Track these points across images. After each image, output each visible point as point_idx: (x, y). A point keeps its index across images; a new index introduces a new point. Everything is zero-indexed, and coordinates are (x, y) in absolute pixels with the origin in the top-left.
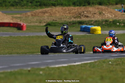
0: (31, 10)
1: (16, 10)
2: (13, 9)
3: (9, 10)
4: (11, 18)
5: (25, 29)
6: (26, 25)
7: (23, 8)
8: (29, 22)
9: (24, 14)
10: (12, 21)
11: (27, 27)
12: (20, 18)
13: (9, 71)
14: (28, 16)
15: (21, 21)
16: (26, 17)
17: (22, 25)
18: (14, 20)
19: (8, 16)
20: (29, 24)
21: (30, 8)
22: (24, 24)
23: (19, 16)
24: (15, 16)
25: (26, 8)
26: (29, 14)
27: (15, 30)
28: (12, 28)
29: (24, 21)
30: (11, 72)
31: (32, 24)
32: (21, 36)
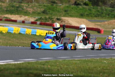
0: (107, 20)
1: (98, 20)
2: (96, 19)
3: (93, 19)
4: (94, 25)
5: (102, 33)
6: (104, 30)
7: (102, 19)
8: (106, 28)
9: (103, 22)
10: (94, 27)
11: (104, 31)
12: (100, 25)
13: (84, 59)
14: (106, 24)
15: (100, 27)
16: (104, 25)
17: (101, 29)
18: (96, 26)
19: (92, 23)
20: (106, 30)
21: (107, 19)
22: (102, 29)
23: (99, 23)
24: (97, 23)
25: (104, 19)
26: (106, 22)
27: (96, 33)
28: (95, 31)
29: (103, 27)
30: (85, 60)
31: (108, 30)
32: (100, 37)
